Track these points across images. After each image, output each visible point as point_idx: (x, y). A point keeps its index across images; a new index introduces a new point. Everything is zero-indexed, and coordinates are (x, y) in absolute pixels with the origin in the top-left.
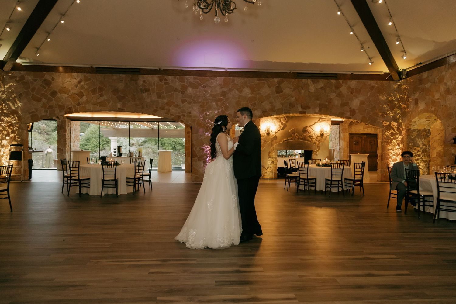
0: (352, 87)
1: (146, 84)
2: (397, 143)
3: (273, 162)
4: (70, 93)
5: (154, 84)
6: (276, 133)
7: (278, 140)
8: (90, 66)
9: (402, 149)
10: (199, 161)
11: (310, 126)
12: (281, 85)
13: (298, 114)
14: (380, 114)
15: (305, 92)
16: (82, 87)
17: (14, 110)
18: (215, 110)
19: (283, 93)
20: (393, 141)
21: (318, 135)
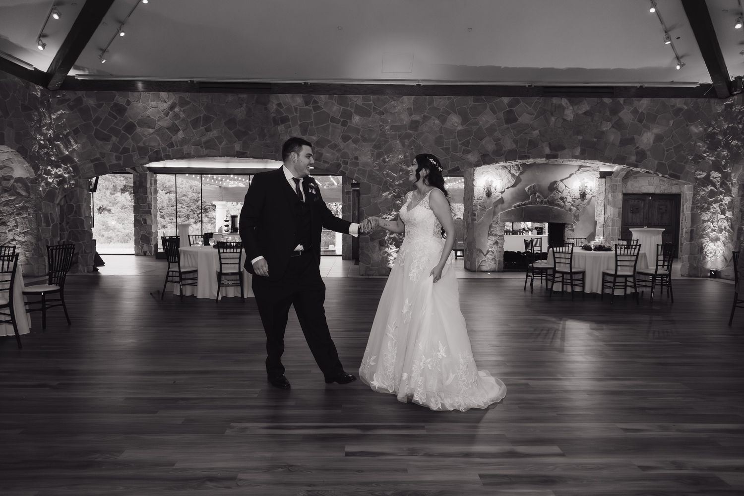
0: (640, 111)
1: (281, 110)
2: (720, 209)
3: (496, 243)
4: (157, 127)
5: (296, 109)
6: (502, 193)
7: (505, 205)
8: (188, 80)
9: (731, 219)
10: (371, 241)
11: (562, 181)
12: (514, 109)
13: (542, 160)
14: (690, 158)
15: (556, 120)
16: (176, 116)
17: (67, 155)
18: (400, 154)
19: (518, 122)
20: (712, 206)
21: (576, 195)
